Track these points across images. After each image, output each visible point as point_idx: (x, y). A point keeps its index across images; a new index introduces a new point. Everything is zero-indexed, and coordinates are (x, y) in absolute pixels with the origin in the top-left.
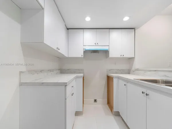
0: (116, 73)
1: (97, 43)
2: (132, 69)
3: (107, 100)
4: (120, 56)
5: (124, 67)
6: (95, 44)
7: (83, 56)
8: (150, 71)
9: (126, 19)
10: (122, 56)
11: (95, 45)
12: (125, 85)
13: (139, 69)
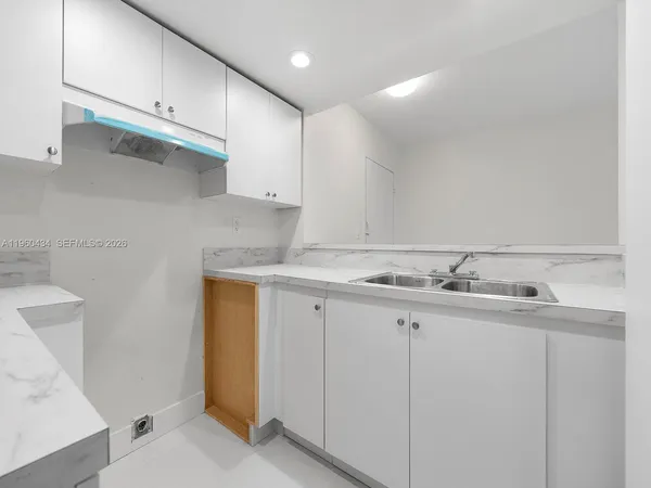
0: (241, 264)
1: (171, 110)
2: (292, 247)
3: (203, 392)
4: (264, 198)
5: (263, 238)
6: (157, 104)
7: (57, 160)
8: (353, 252)
9: (300, 60)
10: (271, 198)
11: (153, 110)
12: (317, 308)
13: (318, 247)
